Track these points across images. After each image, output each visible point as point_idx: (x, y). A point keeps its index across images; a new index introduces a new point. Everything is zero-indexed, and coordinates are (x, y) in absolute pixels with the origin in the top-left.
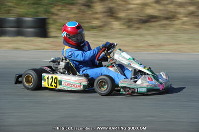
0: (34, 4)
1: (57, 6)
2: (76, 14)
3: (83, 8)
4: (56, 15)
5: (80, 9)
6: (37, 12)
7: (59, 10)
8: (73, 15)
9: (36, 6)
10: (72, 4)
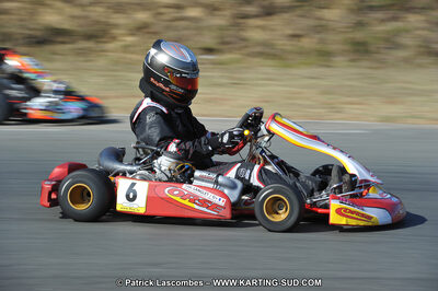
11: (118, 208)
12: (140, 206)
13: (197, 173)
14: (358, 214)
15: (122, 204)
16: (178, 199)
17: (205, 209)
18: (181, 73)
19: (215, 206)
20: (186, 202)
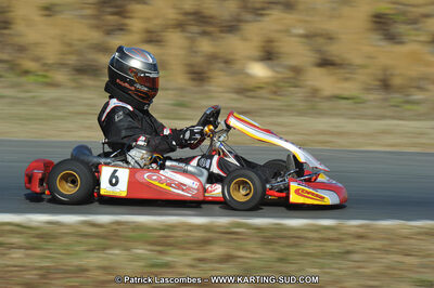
11: (102, 192)
12: (121, 190)
13: (168, 163)
14: (313, 194)
15: (105, 188)
16: (156, 183)
17: (180, 192)
18: (145, 73)
19: (189, 189)
20: (164, 186)
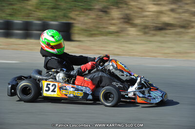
0: (53, 8)
1: (75, 11)
2: (93, 19)
3: (100, 13)
4: (74, 19)
5: (97, 15)
6: (55, 17)
7: (77, 15)
8: (90, 21)
9: (55, 10)
10: (90, 9)
